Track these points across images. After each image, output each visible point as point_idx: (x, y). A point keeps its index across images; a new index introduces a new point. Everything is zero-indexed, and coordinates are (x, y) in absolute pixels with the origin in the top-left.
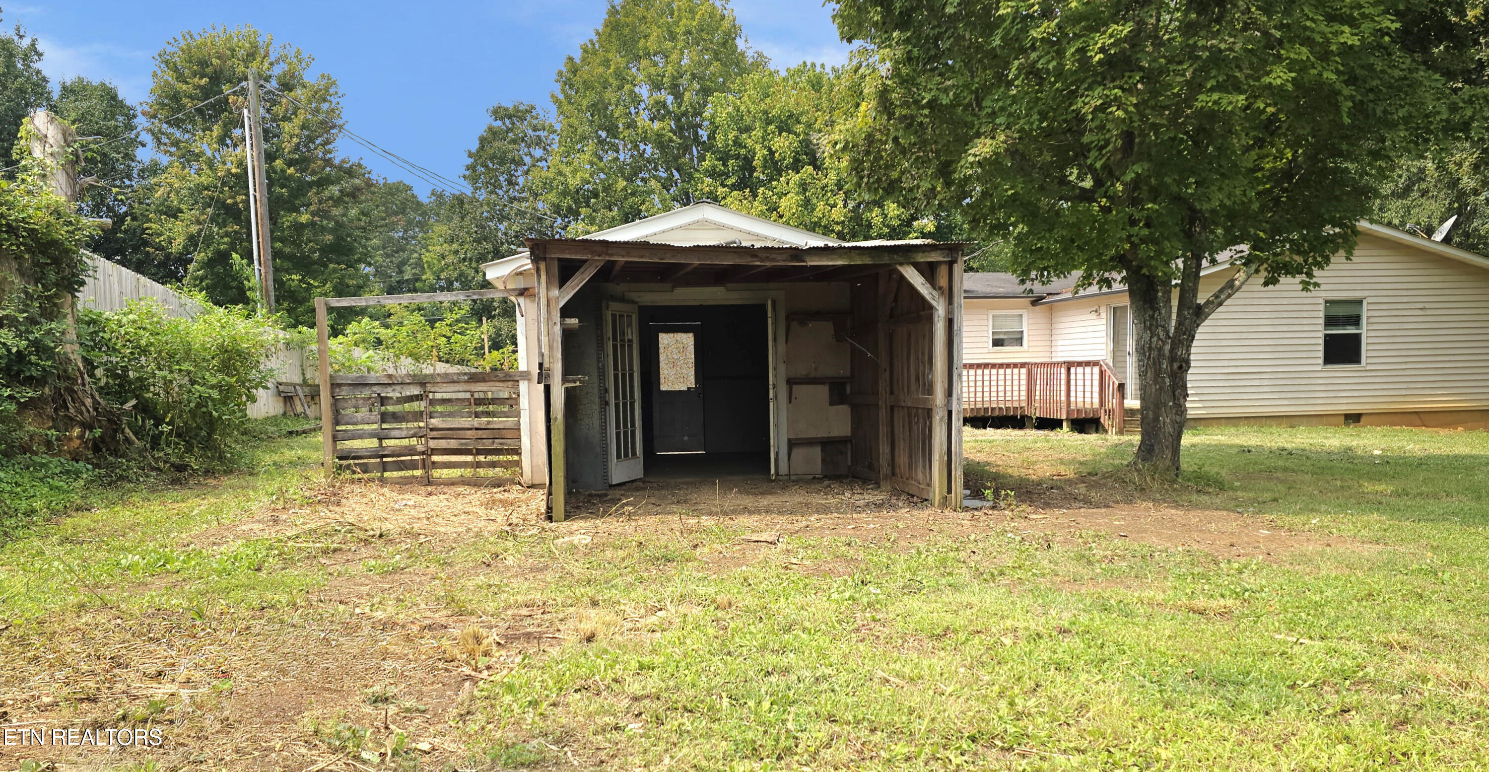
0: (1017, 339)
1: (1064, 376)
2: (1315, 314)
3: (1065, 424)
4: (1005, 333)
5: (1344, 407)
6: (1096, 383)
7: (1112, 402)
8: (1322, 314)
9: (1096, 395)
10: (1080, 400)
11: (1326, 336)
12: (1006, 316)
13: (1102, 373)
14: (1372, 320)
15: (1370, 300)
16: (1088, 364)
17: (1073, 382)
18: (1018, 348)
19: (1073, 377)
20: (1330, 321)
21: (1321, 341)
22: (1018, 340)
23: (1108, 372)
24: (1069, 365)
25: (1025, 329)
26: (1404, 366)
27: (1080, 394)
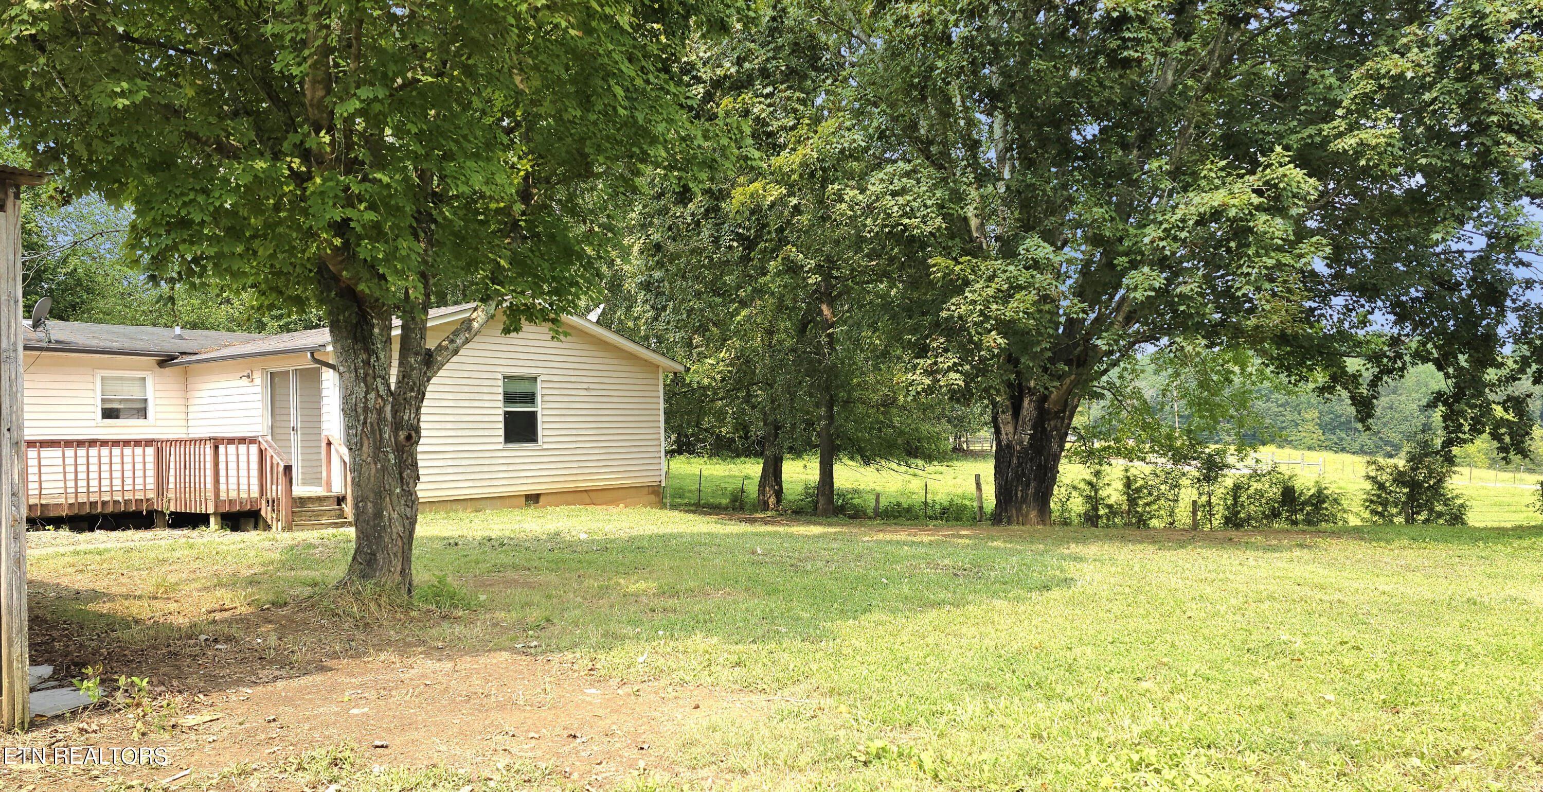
0: (138, 410)
1: (209, 458)
2: (495, 390)
3: (212, 520)
4: (121, 401)
5: (524, 487)
6: (254, 466)
7: (277, 490)
8: (501, 390)
9: (255, 481)
10: (233, 486)
11: (506, 413)
12: (122, 379)
13: (261, 452)
14: (546, 398)
15: (543, 378)
16: (242, 440)
17: (222, 466)
18: (141, 422)
19: (222, 458)
20: (509, 398)
21: (501, 418)
22: (142, 412)
23: (270, 452)
24: (216, 443)
25: (150, 396)
27: (233, 480)
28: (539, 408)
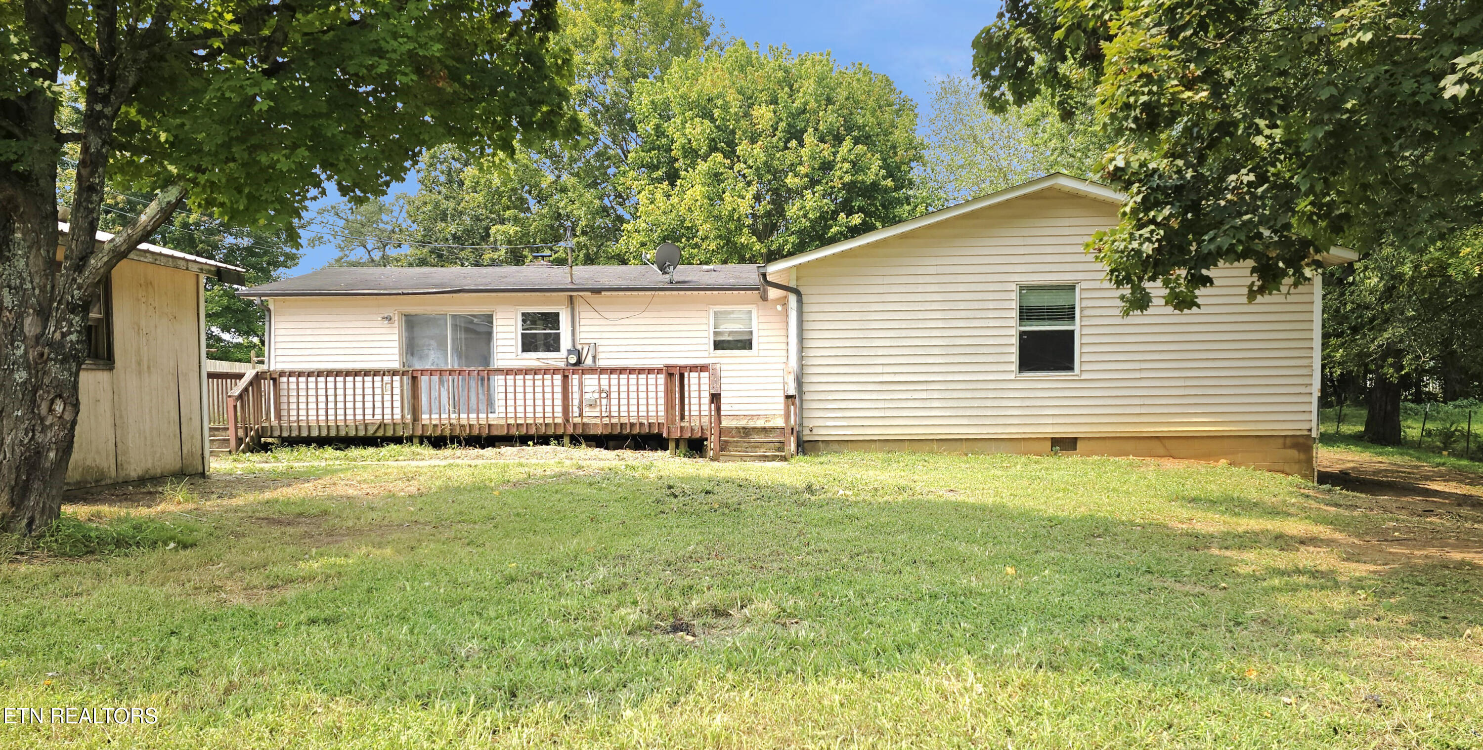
2: (1006, 305)
3: (672, 444)
4: (730, 333)
5: (1049, 429)
8: (1015, 305)
11: (1022, 334)
12: (733, 312)
14: (1086, 313)
15: (1084, 285)
18: (746, 352)
20: (1026, 313)
21: (1015, 341)
22: (748, 343)
25: (754, 328)
26: (1138, 375)
28: (1076, 327)
